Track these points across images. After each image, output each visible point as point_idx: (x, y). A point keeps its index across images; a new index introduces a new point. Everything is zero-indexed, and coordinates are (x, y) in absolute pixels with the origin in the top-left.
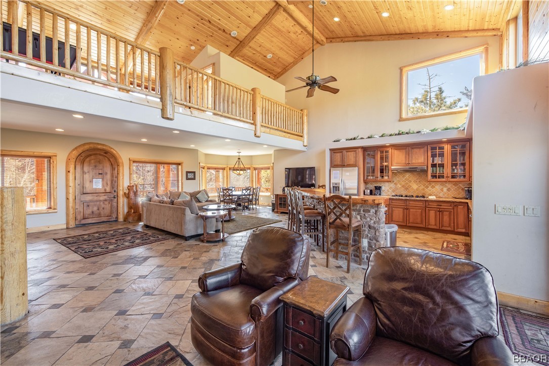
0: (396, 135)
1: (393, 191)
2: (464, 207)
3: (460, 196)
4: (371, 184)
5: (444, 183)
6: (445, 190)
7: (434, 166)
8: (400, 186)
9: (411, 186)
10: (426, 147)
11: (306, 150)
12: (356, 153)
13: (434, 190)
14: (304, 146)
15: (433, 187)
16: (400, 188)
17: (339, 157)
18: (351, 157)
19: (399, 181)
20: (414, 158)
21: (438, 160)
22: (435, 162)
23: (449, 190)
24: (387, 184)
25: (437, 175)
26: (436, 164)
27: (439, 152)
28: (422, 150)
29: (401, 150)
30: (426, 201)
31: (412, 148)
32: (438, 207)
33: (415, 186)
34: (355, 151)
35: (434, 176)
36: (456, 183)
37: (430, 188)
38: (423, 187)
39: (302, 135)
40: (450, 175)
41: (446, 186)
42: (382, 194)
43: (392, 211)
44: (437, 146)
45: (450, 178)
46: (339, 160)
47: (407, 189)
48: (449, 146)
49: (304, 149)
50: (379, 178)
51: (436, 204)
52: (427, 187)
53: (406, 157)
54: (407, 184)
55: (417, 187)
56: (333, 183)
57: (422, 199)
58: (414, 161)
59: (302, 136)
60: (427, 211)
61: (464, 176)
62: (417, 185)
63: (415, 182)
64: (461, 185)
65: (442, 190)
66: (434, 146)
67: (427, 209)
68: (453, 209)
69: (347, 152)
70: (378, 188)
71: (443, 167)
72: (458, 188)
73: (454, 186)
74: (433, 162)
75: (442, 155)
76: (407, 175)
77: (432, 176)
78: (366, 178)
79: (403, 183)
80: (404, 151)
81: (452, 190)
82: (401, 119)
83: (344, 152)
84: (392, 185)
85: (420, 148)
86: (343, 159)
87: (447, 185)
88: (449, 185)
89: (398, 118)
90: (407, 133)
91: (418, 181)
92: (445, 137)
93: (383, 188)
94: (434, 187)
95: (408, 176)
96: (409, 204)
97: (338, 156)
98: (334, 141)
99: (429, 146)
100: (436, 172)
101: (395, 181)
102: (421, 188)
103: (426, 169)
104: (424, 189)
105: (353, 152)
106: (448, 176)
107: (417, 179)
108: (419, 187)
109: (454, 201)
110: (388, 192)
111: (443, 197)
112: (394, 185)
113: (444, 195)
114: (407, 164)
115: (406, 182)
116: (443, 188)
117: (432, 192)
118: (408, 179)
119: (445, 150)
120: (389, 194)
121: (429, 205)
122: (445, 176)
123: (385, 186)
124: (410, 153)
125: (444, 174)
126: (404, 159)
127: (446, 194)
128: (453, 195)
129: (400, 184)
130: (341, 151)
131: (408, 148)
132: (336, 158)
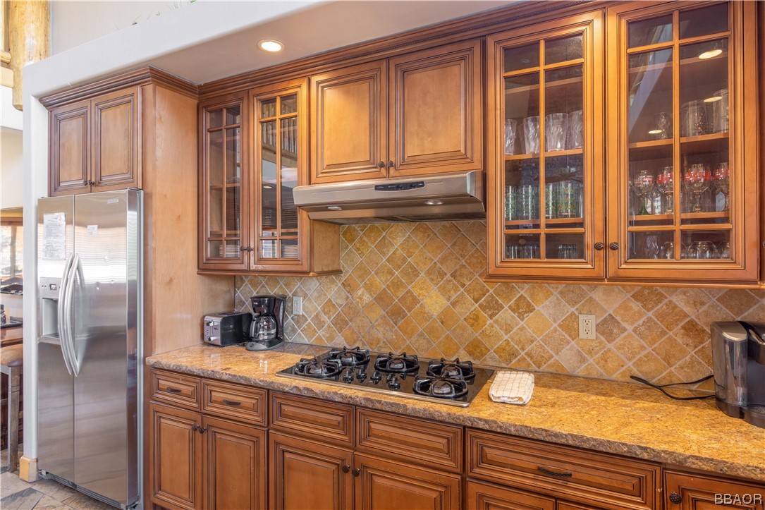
1: (340, 323)
5: (584, 286)
6: (588, 325)
7: (519, 173)
8: (367, 298)
9: (415, 301)
10: (477, 52)
12: (133, 112)
13: (528, 325)
14: (18, 108)
15: (524, 308)
16: (370, 307)
17: (75, 139)
18: (114, 135)
19: (363, 271)
20: (412, 126)
21: (545, 138)
22: (531, 148)
23: (607, 327)
24: (313, 285)
25: (543, 231)
26: (536, 160)
27: (550, 74)
28: (456, 71)
29: (352, 87)
30: (466, 430)
31: (406, 70)
32: (546, 485)
33: (434, 301)
34: (127, 101)
35: (520, 243)
36: (647, 290)
37: (506, 314)
38: (470, 306)
39: (7, 56)
40: (619, 232)
41: (592, 307)
42: (289, 338)
43: (283, 467)
44: (538, 33)
45: (623, 252)
47: (396, 314)
48: (612, 22)
49: (19, 121)
50: (258, 252)
51: (532, 463)
52: (493, 308)
53: (373, 126)
54: (397, 285)
56: (44, 283)
58: (412, 150)
59: (7, 65)
60: (472, 503)
61: (717, 242)
62: (443, 290)
63: (435, 274)
64: (679, 301)
65: (570, 327)
66: (521, 36)
67: (474, 488)
69: (102, 108)
70: (272, 308)
71: (578, 180)
72: (661, 316)
73: (636, 306)
74: (519, 145)
76: (400, 237)
77: (511, 240)
78: (206, 253)
79: (381, 283)
80: (365, 86)
81: (630, 328)
83: (92, 109)
84: (334, 291)
85: (443, 63)
86: (86, 151)
87: (598, 295)
88: (610, 301)
91: (448, 269)
93: (299, 306)
94: (530, 309)
95: (400, 240)
96: (369, 433)
99: (490, 42)
100: (537, 214)
101: (348, 271)
102: (462, 312)
103: (470, 189)
104: (476, 318)
105: (123, 107)
106: (612, 239)
107: (444, 260)
108: (454, 304)
109: (671, 454)
110: (320, 324)
111: (580, 371)
112: (344, 293)
113: (583, 360)
114: (382, 165)
115: (392, 274)
116: (573, 317)
117: (516, 338)
118: (404, 260)
119: (591, 59)
120: (320, 338)
121: (483, 458)
122: (589, 240)
123: (305, 296)
124: (392, 101)
125: (581, 225)
126: (364, 139)
127: (590, 352)
128: (630, 364)
129: (369, 288)
130: (80, 105)
131: (384, 66)
132: (64, 144)
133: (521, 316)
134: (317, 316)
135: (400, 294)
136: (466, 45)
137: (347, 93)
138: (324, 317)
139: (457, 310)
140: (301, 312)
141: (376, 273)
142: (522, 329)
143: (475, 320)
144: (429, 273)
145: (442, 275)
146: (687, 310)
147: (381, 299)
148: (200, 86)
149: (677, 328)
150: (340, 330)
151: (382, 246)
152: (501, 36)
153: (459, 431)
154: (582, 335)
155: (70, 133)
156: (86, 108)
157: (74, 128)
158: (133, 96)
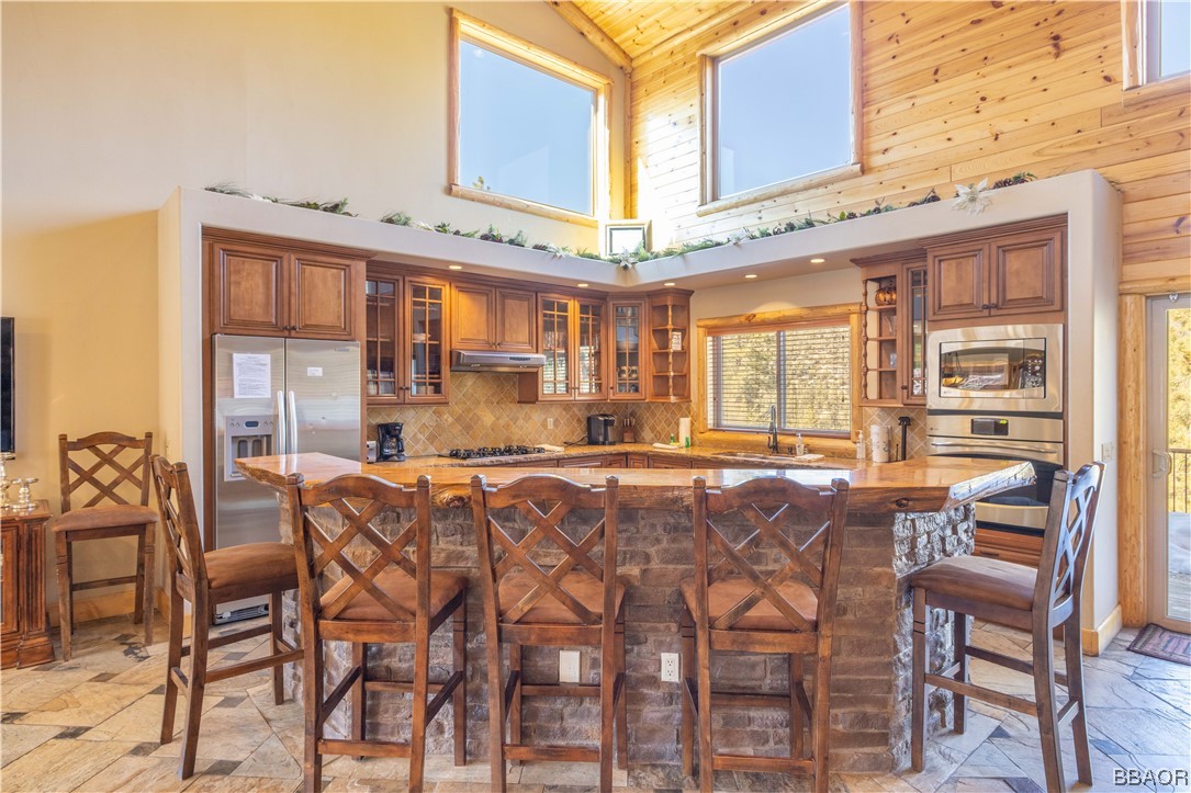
1: (432, 438)
3: (575, 439)
5: (549, 405)
6: (550, 421)
8: (450, 420)
9: (479, 418)
10: (534, 298)
12: (348, 279)
13: (528, 426)
16: (452, 425)
17: (259, 281)
20: (507, 325)
23: (555, 423)
27: (558, 316)
28: (526, 304)
29: (476, 296)
31: (504, 296)
33: (488, 418)
34: (346, 269)
37: (521, 422)
38: (505, 419)
41: (551, 414)
44: (556, 298)
46: (260, 297)
47: (468, 428)
48: (576, 303)
52: (515, 420)
53: (488, 321)
54: (468, 410)
55: (493, 419)
58: (507, 338)
62: (492, 411)
63: (488, 402)
65: (544, 425)
66: (550, 297)
69: (301, 263)
70: (395, 432)
73: (564, 413)
75: (563, 326)
79: (458, 410)
80: (485, 298)
81: (563, 421)
82: (452, 190)
83: (291, 261)
85: (520, 298)
86: (282, 300)
87: (553, 410)
88: (557, 411)
89: (444, 182)
91: (495, 400)
92: (586, 277)
94: (530, 418)
95: (470, 383)
97: (253, 277)
99: (539, 295)
102: (501, 422)
104: (509, 425)
105: (335, 271)
106: (576, 386)
108: (498, 419)
112: (435, 417)
113: (548, 439)
114: (494, 344)
115: (465, 403)
116: (545, 420)
117: (525, 433)
118: (472, 395)
119: (570, 314)
120: (417, 451)
122: (571, 386)
124: (498, 310)
126: (483, 327)
127: (550, 435)
128: (563, 437)
129: (452, 413)
130: (270, 252)
131: (494, 290)
132: (239, 283)
135: (470, 415)
136: (531, 293)
137: (473, 298)
138: (421, 436)
139: (499, 422)
141: (457, 404)
142: (527, 428)
143: (507, 426)
144: (486, 402)
145: (492, 403)
147: (458, 420)
149: (575, 421)
151: (461, 386)
152: (542, 294)
154: (548, 428)
155: (248, 274)
156: (280, 257)
157: (260, 271)
158: (348, 266)
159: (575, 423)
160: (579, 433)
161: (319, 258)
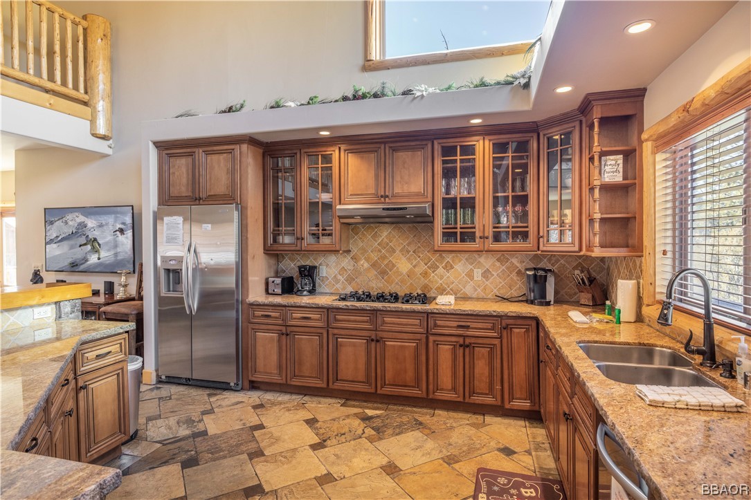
0: (345, 99)
1: (350, 280)
2: (527, 330)
3: (514, 292)
4: (292, 260)
5: (475, 255)
6: (478, 274)
7: (450, 204)
8: (366, 265)
9: (394, 266)
10: (430, 146)
11: (110, 151)
12: (234, 159)
13: (450, 276)
14: (95, 135)
15: (449, 267)
16: (368, 270)
17: (184, 170)
18: (217, 170)
19: (364, 251)
20: (397, 178)
21: (459, 189)
22: (453, 193)
23: (486, 274)
24: (332, 259)
25: (459, 230)
26: (456, 198)
27: (462, 161)
28: (420, 154)
29: (366, 155)
30: (428, 314)
31: (395, 150)
32: (460, 332)
33: (404, 266)
34: (231, 152)
35: (449, 235)
36: (503, 256)
37: (441, 270)
38: (423, 267)
39: (86, 98)
40: (489, 232)
41: (479, 265)
42: (318, 289)
43: (337, 346)
44: (458, 142)
45: (491, 239)
46: (184, 181)
47: (383, 273)
48: (487, 142)
49: (101, 147)
50: (309, 240)
51: (455, 324)
52: (434, 268)
53: (377, 176)
54: (384, 258)
55: (410, 266)
56: (165, 259)
57: (418, 307)
58: (397, 190)
59: (85, 104)
60: (431, 345)
61: (525, 235)
62: (409, 259)
63: (405, 251)
64: (515, 261)
65: (470, 275)
66: (450, 142)
67: (431, 338)
68: (501, 338)
69: (207, 153)
70: (309, 273)
71: (473, 207)
72: (508, 268)
73: (498, 264)
74: (448, 192)
75: (469, 172)
76: (385, 233)
77: (444, 234)
78: (270, 241)
79: (374, 257)
81: (495, 274)
82: (369, 66)
83: (200, 153)
84: (346, 262)
85: (413, 149)
86: (194, 181)
87: (482, 260)
88: (487, 262)
89: (361, 61)
90: (376, 96)
91: (411, 249)
92: (477, 112)
93: (322, 272)
94: (452, 267)
95: (385, 234)
96: (384, 322)
97: (181, 167)
98: (177, 117)
99: (436, 142)
100: (456, 222)
101: (355, 251)
102: (419, 270)
103: (428, 212)
106: (486, 235)
107: (409, 244)
108: (414, 267)
109: (503, 312)
110: (337, 281)
111: (474, 296)
112: (352, 263)
113: (476, 290)
114: (382, 197)
115: (380, 251)
116: (472, 270)
117: (445, 282)
118: (388, 244)
119: (478, 156)
120: (337, 289)
121: (436, 326)
122: (478, 235)
123: (327, 265)
124: (387, 164)
125: (474, 228)
126: (371, 181)
127: (479, 287)
128: (495, 290)
129: (367, 260)
130: (189, 150)
131: (383, 146)
132: (174, 173)
133: (448, 271)
134: (335, 276)
135: (386, 262)
136: (424, 143)
137: (362, 158)
138: (340, 277)
139: (416, 270)
140: (324, 275)
141: (372, 252)
142: (448, 277)
143: (425, 274)
144: (401, 251)
145: (408, 252)
146: (518, 265)
147: (374, 265)
148: (267, 143)
149: (514, 273)
150: (350, 284)
151: (375, 237)
152: (441, 141)
153: (426, 315)
154: (475, 279)
155: (179, 167)
156: (194, 152)
157: (184, 163)
158: (233, 150)
159: (514, 276)
160: (519, 287)
161: (215, 148)
